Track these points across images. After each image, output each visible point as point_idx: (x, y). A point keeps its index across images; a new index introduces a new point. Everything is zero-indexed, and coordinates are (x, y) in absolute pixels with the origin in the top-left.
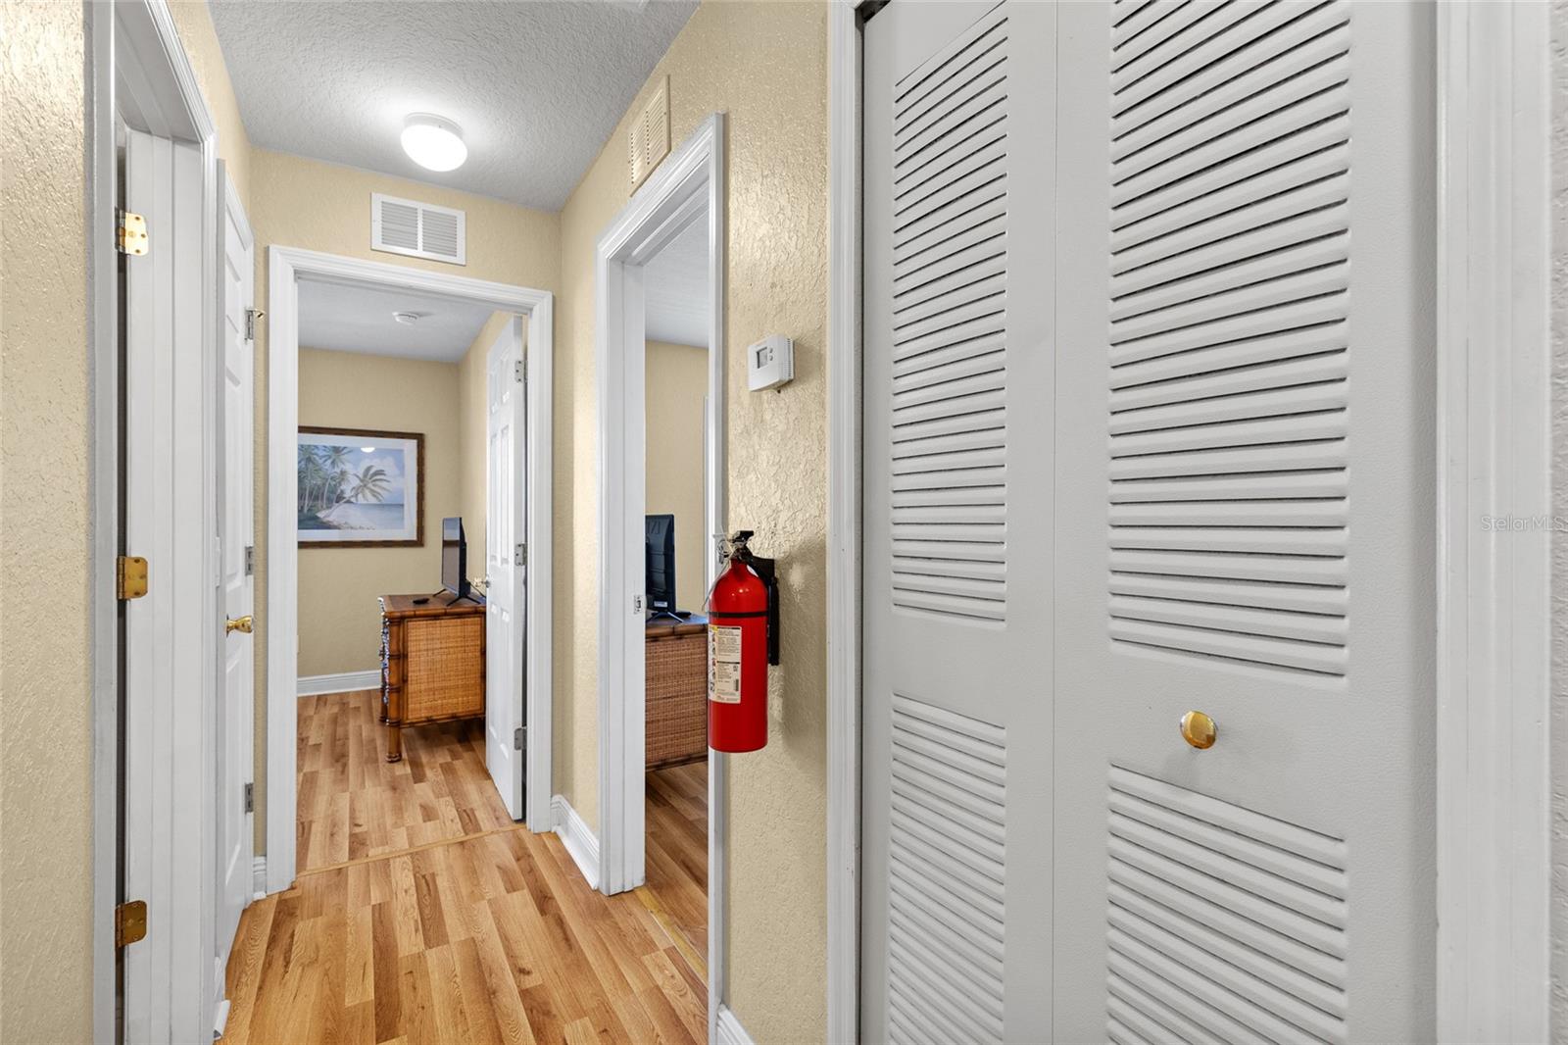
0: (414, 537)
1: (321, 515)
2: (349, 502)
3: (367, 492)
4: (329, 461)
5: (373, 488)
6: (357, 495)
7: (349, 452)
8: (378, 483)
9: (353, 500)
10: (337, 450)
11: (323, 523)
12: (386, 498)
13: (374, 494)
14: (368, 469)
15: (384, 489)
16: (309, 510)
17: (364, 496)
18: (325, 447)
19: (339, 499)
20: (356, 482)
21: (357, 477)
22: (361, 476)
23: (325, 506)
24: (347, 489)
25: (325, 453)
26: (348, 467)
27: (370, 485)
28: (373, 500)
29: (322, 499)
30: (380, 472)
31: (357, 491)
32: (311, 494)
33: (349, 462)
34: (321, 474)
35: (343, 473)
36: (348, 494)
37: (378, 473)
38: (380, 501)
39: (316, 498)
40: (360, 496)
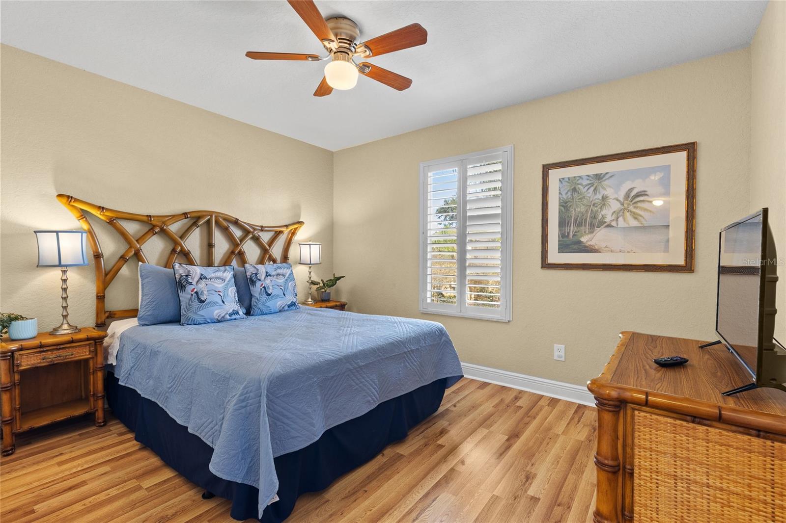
0: (681, 261)
1: (584, 239)
2: (609, 226)
3: (628, 214)
4: (592, 189)
5: (634, 210)
6: (617, 220)
7: (611, 177)
8: (639, 205)
9: (614, 224)
10: (599, 177)
11: (585, 247)
12: (648, 219)
13: (635, 216)
14: (631, 190)
15: (645, 210)
16: (574, 235)
17: (624, 219)
18: (588, 176)
19: (602, 223)
20: (615, 206)
21: (618, 200)
22: (621, 199)
23: (587, 232)
24: (608, 214)
25: (589, 182)
26: (609, 192)
27: (631, 208)
28: (633, 223)
29: (585, 226)
30: (642, 194)
31: (617, 215)
32: (576, 220)
33: (610, 187)
34: (585, 202)
35: (604, 198)
36: (608, 219)
37: (638, 195)
38: (642, 224)
39: (580, 225)
40: (621, 219)
